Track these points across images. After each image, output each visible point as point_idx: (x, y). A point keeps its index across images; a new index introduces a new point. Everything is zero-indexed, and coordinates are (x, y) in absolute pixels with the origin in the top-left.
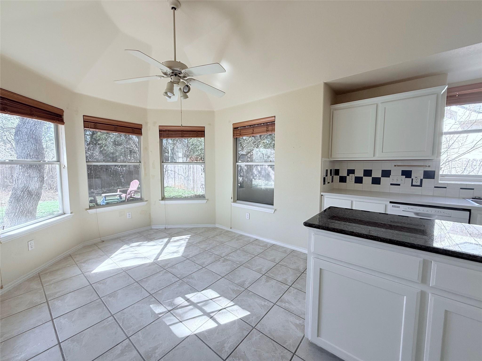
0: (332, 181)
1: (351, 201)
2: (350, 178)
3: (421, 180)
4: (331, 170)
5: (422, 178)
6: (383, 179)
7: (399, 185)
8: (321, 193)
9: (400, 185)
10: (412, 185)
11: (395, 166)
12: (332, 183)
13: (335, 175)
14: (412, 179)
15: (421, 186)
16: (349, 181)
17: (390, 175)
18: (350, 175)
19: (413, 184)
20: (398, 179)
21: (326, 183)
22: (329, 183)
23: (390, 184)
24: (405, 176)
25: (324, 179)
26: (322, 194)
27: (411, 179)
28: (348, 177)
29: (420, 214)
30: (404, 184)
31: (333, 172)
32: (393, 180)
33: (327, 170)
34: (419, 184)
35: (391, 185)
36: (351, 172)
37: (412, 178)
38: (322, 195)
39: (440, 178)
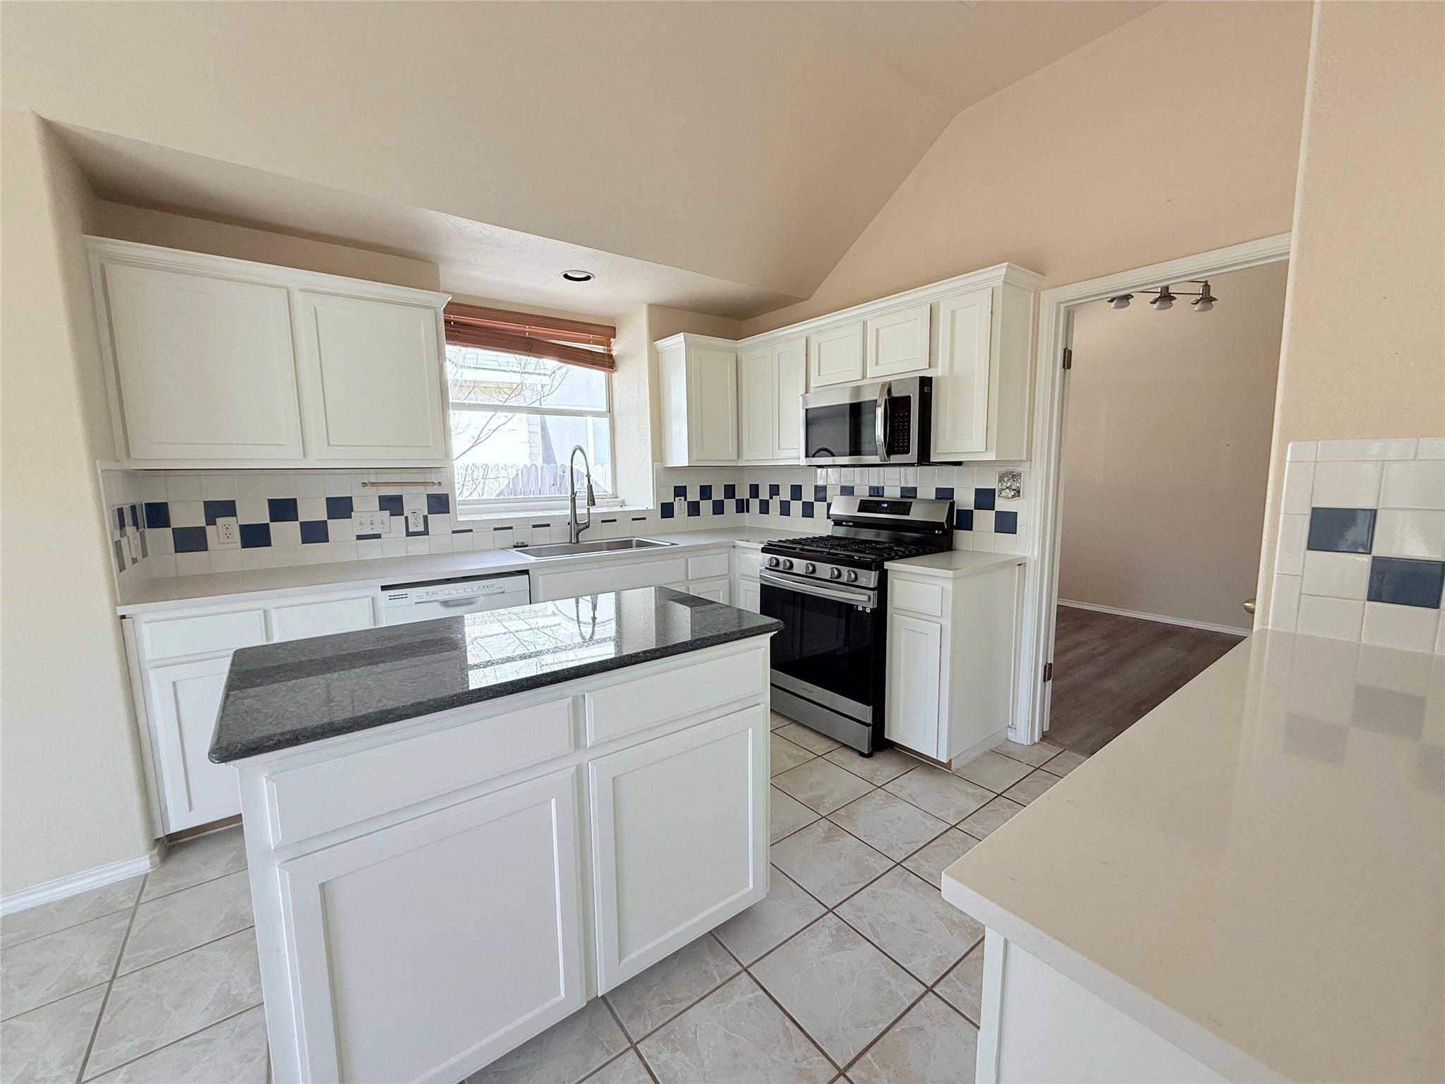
0: (145, 555)
1: (261, 612)
2: (222, 532)
3: (425, 518)
4: (133, 508)
5: (426, 514)
6: (334, 526)
7: (378, 536)
8: (115, 609)
9: (380, 537)
10: (409, 534)
11: (365, 484)
12: (146, 559)
13: (148, 527)
14: (407, 518)
15: (426, 532)
16: (219, 542)
17: (353, 511)
18: (220, 521)
19: (410, 530)
20: (374, 522)
21: (128, 563)
22: (134, 561)
23: (355, 538)
24: (388, 512)
25: (118, 546)
26: (122, 610)
27: (402, 518)
28: (210, 530)
29: (450, 603)
30: (390, 532)
31: (142, 515)
32: (361, 524)
33: (120, 511)
34: (422, 529)
35: (357, 539)
36: (220, 509)
37: (405, 514)
38: (123, 617)
39: (460, 510)
